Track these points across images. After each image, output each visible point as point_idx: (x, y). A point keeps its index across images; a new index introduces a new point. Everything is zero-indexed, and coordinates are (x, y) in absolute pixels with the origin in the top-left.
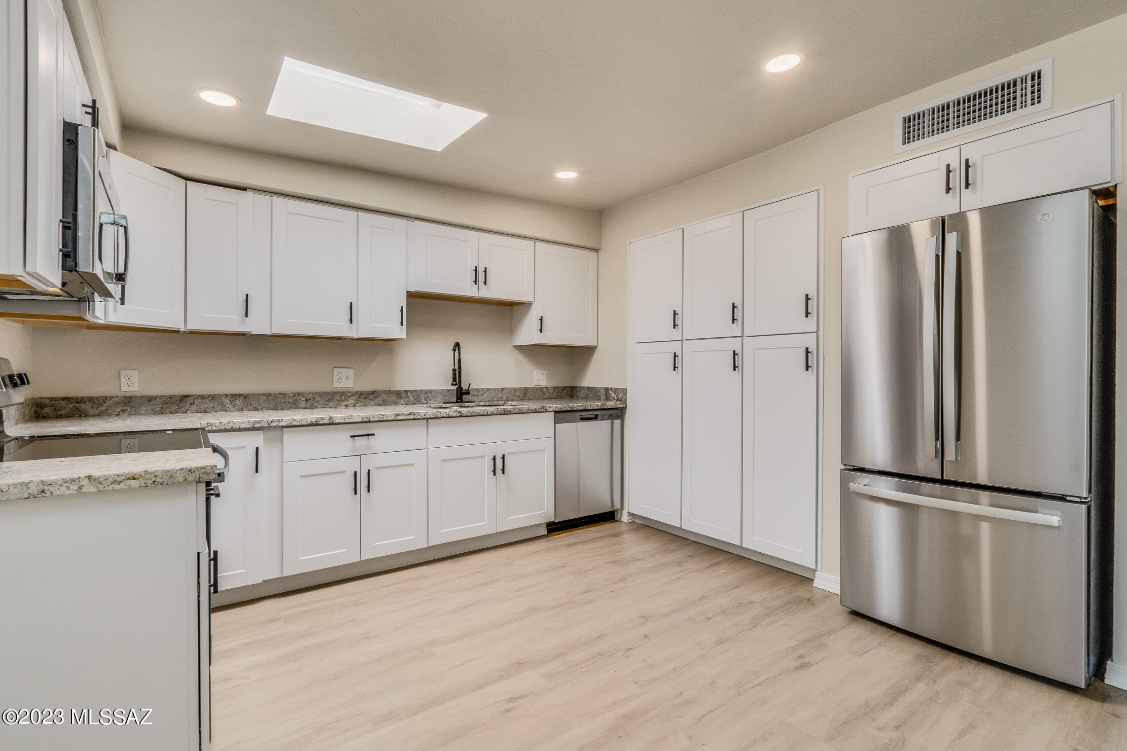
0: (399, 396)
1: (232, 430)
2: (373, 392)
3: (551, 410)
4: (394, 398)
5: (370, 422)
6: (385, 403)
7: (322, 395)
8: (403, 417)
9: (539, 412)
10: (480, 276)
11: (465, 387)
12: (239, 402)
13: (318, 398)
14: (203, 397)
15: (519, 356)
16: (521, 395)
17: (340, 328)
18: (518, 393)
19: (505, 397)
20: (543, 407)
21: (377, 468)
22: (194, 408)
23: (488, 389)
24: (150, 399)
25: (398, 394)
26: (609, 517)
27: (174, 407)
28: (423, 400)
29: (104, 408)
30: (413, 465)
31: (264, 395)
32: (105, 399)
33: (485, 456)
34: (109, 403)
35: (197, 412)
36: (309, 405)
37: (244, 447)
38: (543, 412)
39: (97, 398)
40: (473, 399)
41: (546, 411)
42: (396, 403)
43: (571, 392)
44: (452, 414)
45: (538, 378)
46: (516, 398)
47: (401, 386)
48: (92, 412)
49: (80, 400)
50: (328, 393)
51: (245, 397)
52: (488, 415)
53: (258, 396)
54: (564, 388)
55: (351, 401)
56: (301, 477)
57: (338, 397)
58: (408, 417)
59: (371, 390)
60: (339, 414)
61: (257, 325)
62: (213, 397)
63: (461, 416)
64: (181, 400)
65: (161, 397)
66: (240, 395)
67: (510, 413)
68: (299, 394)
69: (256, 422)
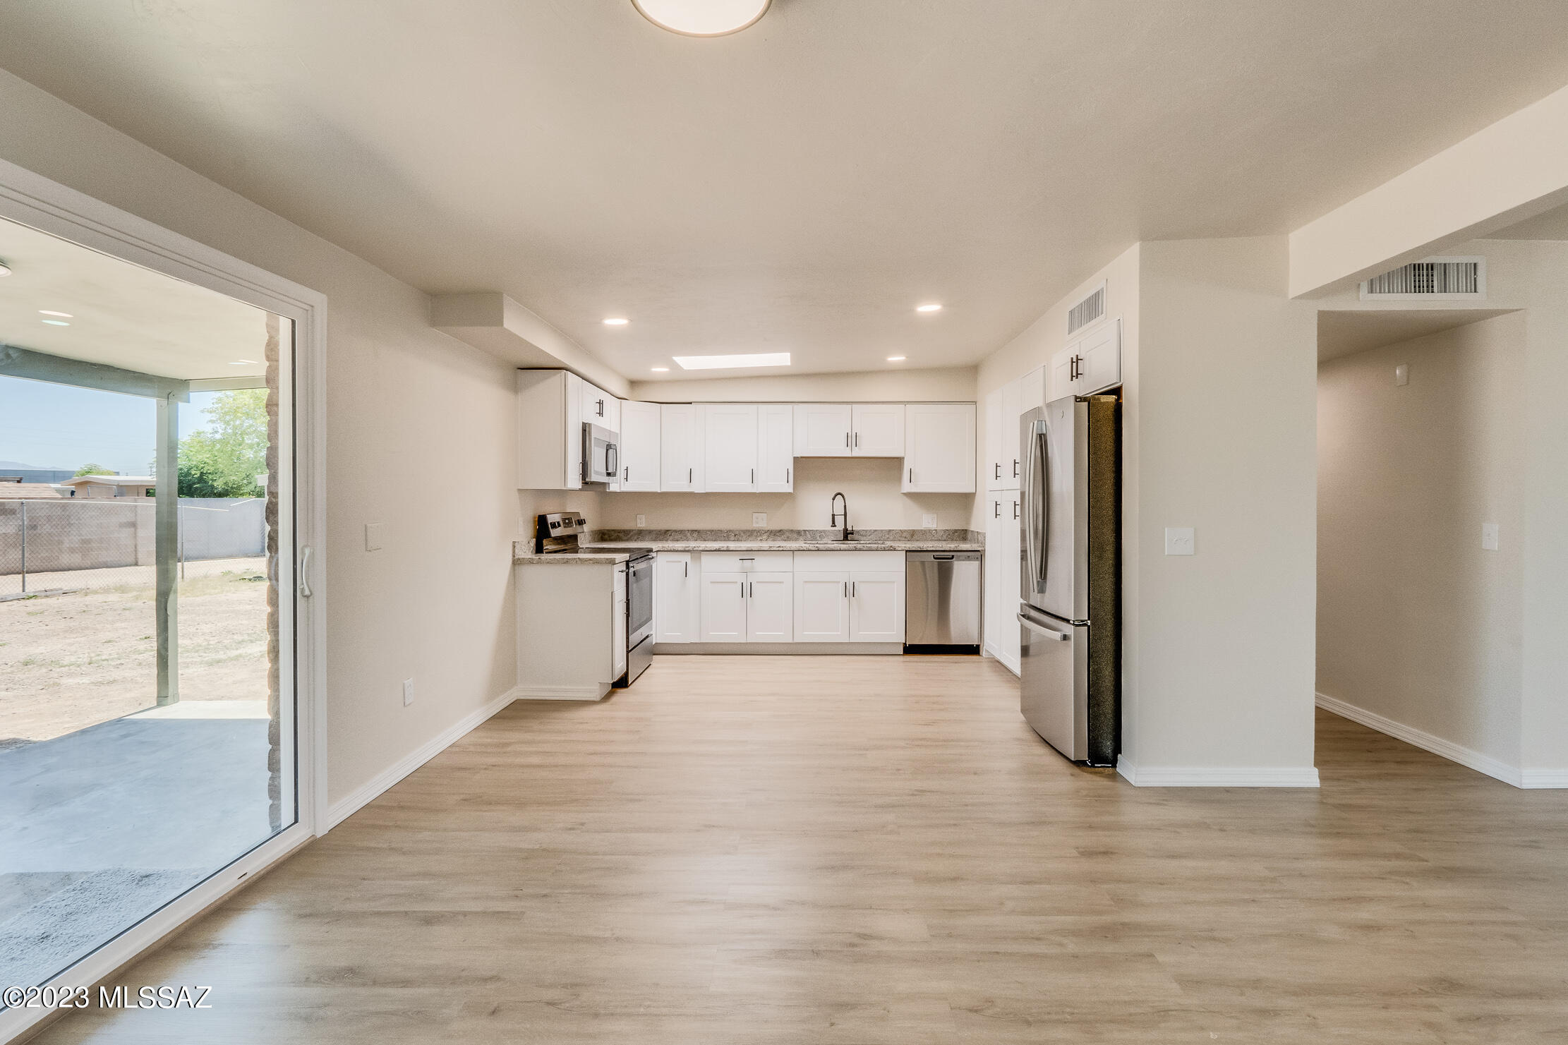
0: (799, 534)
1: (674, 551)
2: (780, 531)
3: (900, 549)
4: (795, 535)
5: (752, 550)
6: (788, 539)
7: (745, 532)
8: (775, 549)
9: (888, 550)
10: (853, 440)
11: (849, 528)
12: (695, 535)
13: (742, 534)
14: (675, 531)
15: (908, 501)
16: (909, 537)
17: (745, 487)
18: (904, 535)
19: (891, 538)
20: (891, 547)
21: (757, 582)
22: (671, 538)
23: (876, 531)
24: (650, 532)
25: (799, 532)
26: (973, 650)
27: (662, 537)
28: (818, 538)
29: (629, 536)
30: (783, 582)
31: (709, 531)
32: (630, 531)
33: (839, 582)
34: (632, 533)
35: (673, 540)
36: (736, 539)
37: (680, 562)
38: (891, 550)
39: (627, 530)
40: (860, 537)
41: (895, 550)
42: (796, 540)
43: (963, 535)
44: (811, 548)
45: (927, 521)
46: (903, 539)
47: (802, 528)
48: (626, 538)
49: (619, 531)
50: (749, 531)
51: (698, 532)
52: (840, 550)
53: (706, 532)
54: (956, 531)
55: (765, 537)
56: (711, 582)
57: (755, 534)
58: (777, 549)
59: (778, 528)
60: (732, 545)
61: (697, 487)
62: (681, 532)
63: (818, 550)
64: (665, 533)
65: (655, 531)
66: (696, 531)
67: (860, 550)
68: (730, 531)
69: (686, 547)
